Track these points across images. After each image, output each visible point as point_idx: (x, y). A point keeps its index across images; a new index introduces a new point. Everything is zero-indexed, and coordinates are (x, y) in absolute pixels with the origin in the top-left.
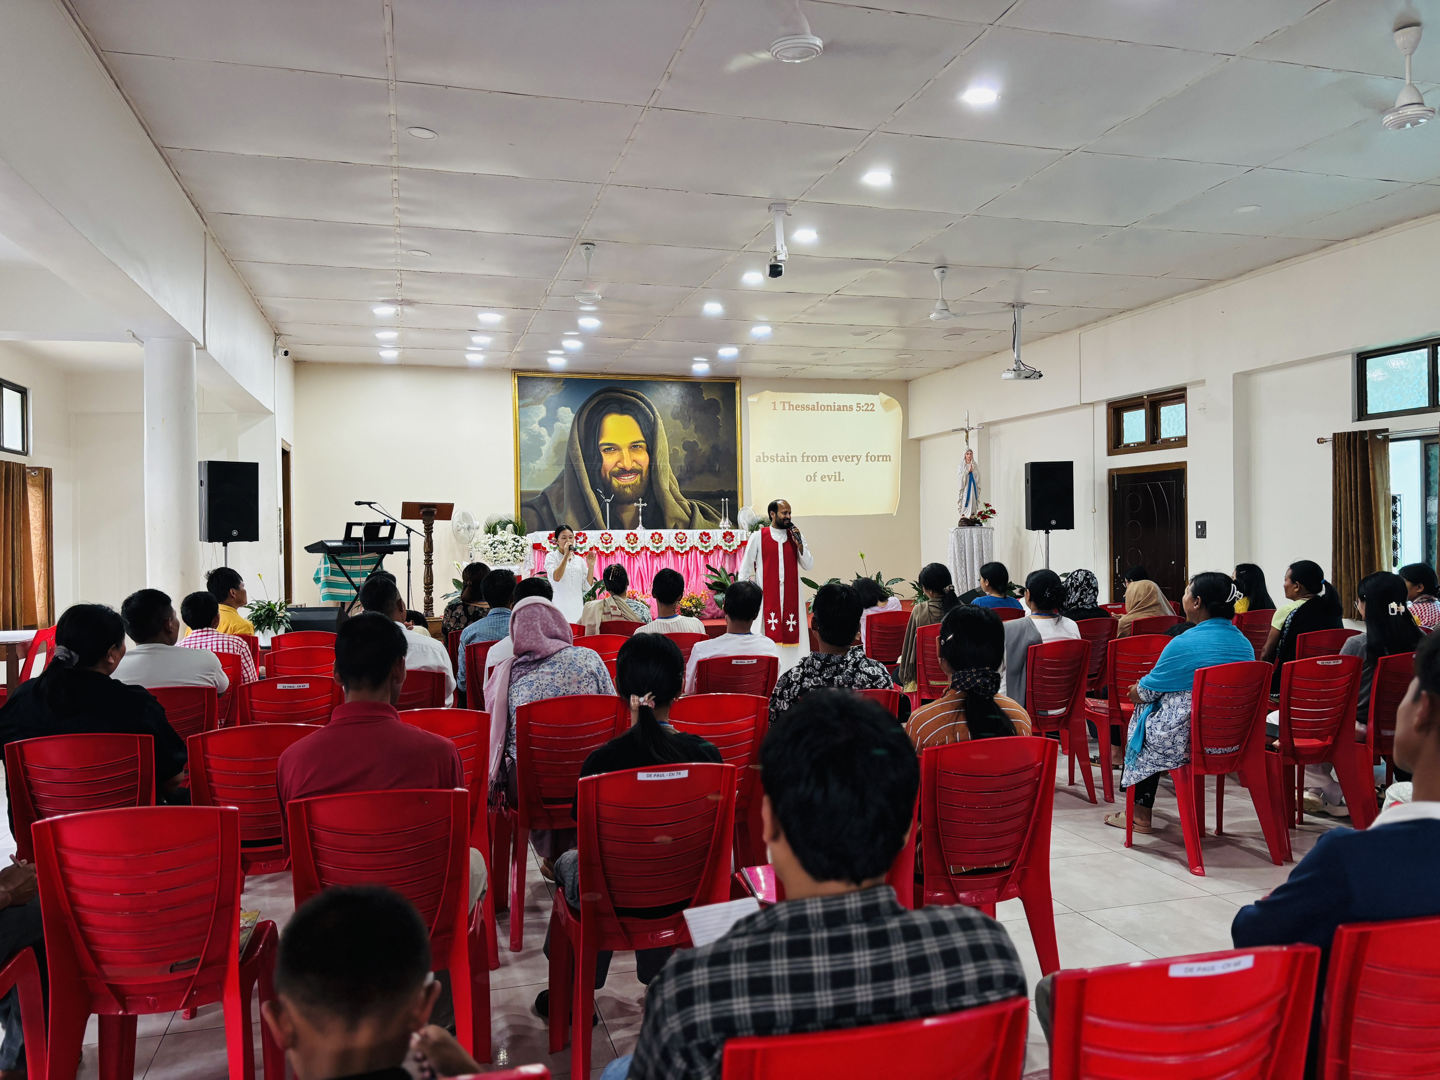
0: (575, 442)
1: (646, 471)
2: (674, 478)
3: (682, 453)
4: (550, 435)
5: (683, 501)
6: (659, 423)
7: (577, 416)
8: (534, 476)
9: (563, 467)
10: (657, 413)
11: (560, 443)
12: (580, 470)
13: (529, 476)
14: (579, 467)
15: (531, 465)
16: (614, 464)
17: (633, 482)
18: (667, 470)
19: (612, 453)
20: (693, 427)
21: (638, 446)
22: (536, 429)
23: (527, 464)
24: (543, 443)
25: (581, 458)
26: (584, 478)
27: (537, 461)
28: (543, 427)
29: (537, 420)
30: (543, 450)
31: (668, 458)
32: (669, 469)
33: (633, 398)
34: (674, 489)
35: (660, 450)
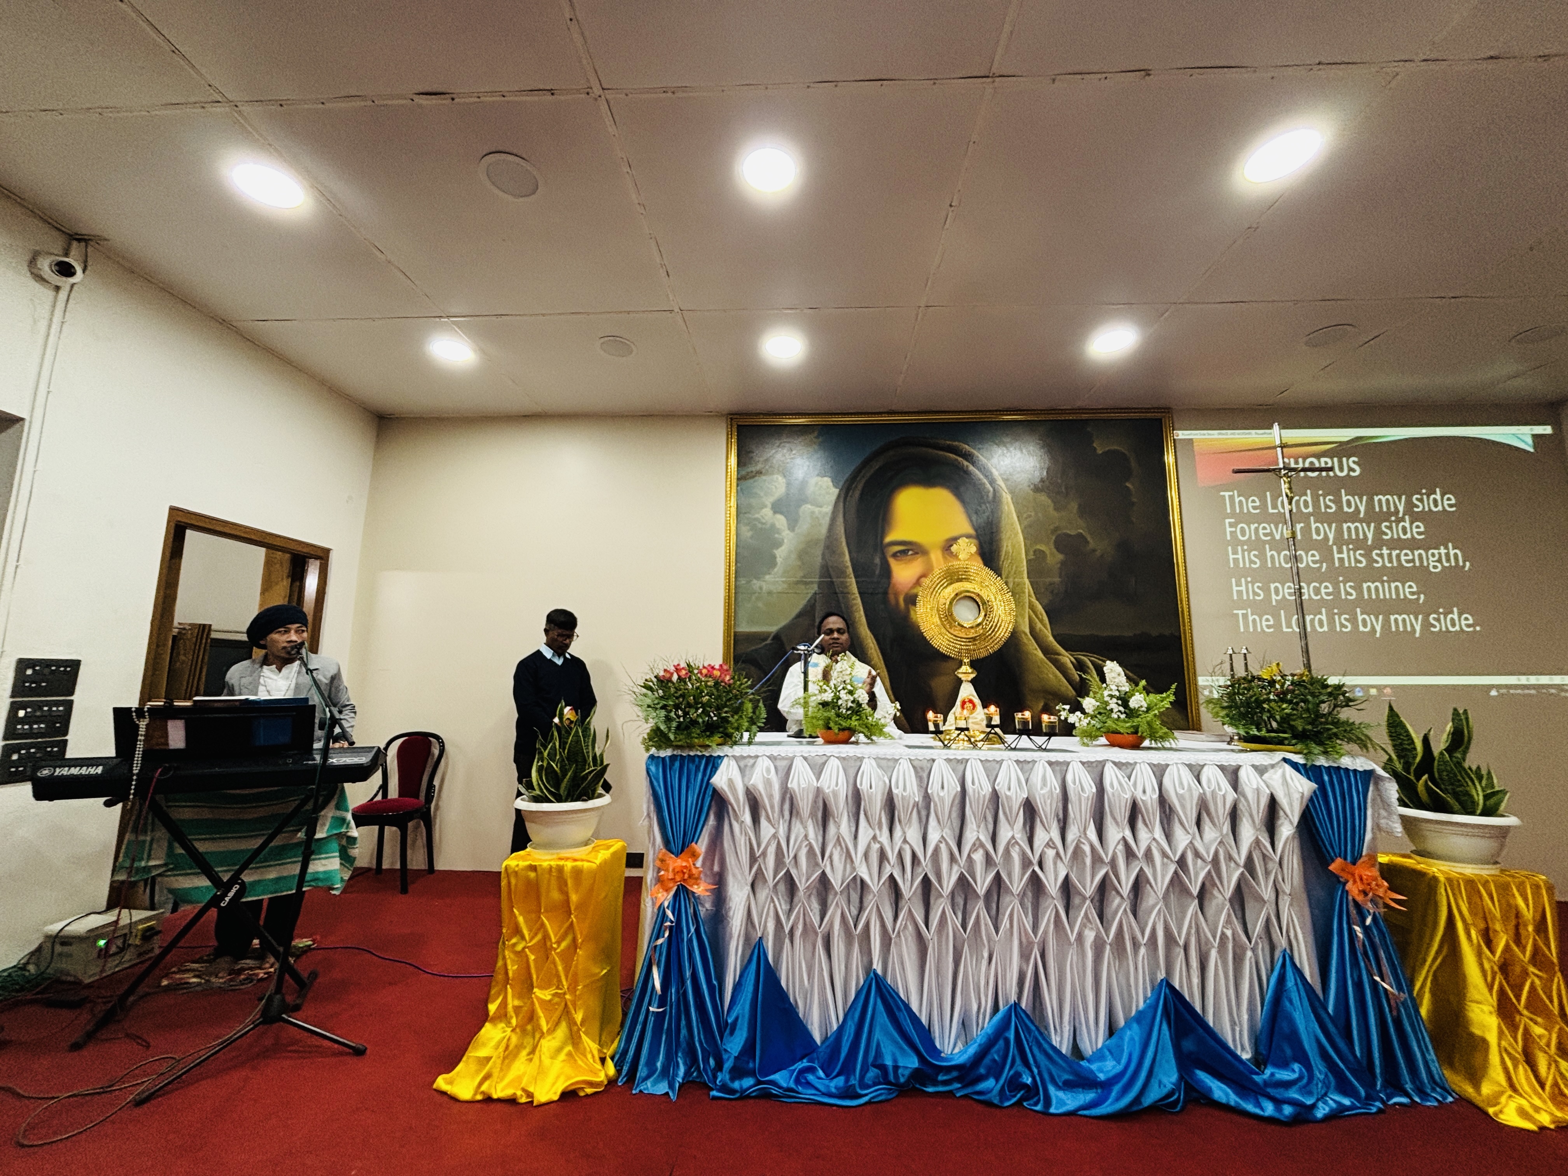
0: (838, 540)
2: (1040, 608)
3: (1054, 558)
4: (792, 528)
5: (1059, 654)
6: (1004, 501)
7: (844, 492)
8: (760, 605)
9: (815, 587)
10: (1000, 482)
11: (810, 544)
12: (846, 593)
13: (749, 605)
14: (846, 587)
15: (756, 584)
16: (914, 580)
18: (1024, 592)
19: (909, 560)
20: (1074, 506)
22: (768, 518)
23: (749, 582)
24: (778, 544)
25: (850, 570)
26: (855, 607)
27: (767, 577)
28: (781, 513)
29: (769, 501)
30: (778, 556)
31: (1025, 568)
32: (1027, 591)
33: (951, 455)
34: (1041, 630)
35: (1007, 553)
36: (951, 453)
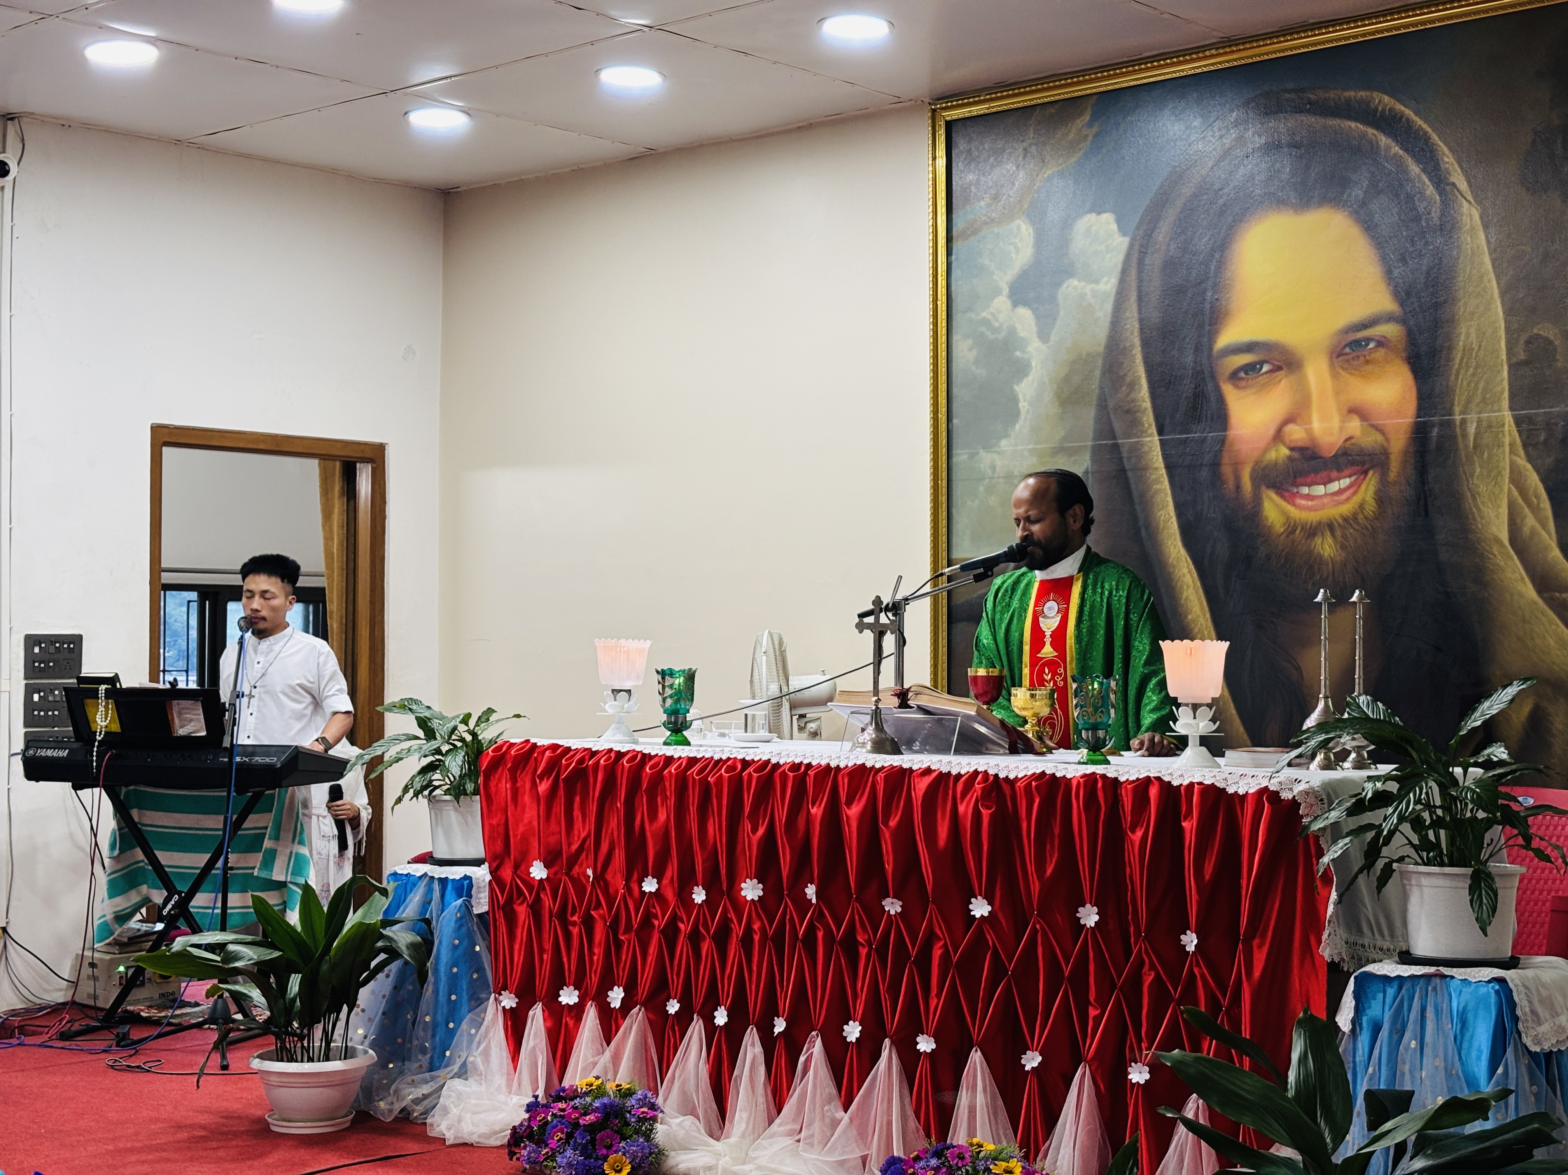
0: (1126, 351)
1: (1405, 453)
2: (1534, 479)
4: (1044, 336)
6: (1465, 219)
7: (1137, 247)
8: (993, 501)
9: (1086, 460)
10: (1457, 182)
12: (1143, 469)
14: (1141, 454)
15: (986, 459)
16: (1272, 432)
17: (1346, 509)
18: (1500, 445)
19: (1264, 387)
21: (1368, 340)
22: (1002, 317)
23: (973, 456)
24: (1023, 369)
25: (1149, 419)
26: (1158, 499)
27: (1004, 443)
28: (1026, 303)
29: (1004, 279)
30: (1020, 396)
31: (1506, 384)
32: (1507, 440)
33: (1353, 125)
34: (1533, 532)
35: (1468, 350)
36: (1356, 120)
